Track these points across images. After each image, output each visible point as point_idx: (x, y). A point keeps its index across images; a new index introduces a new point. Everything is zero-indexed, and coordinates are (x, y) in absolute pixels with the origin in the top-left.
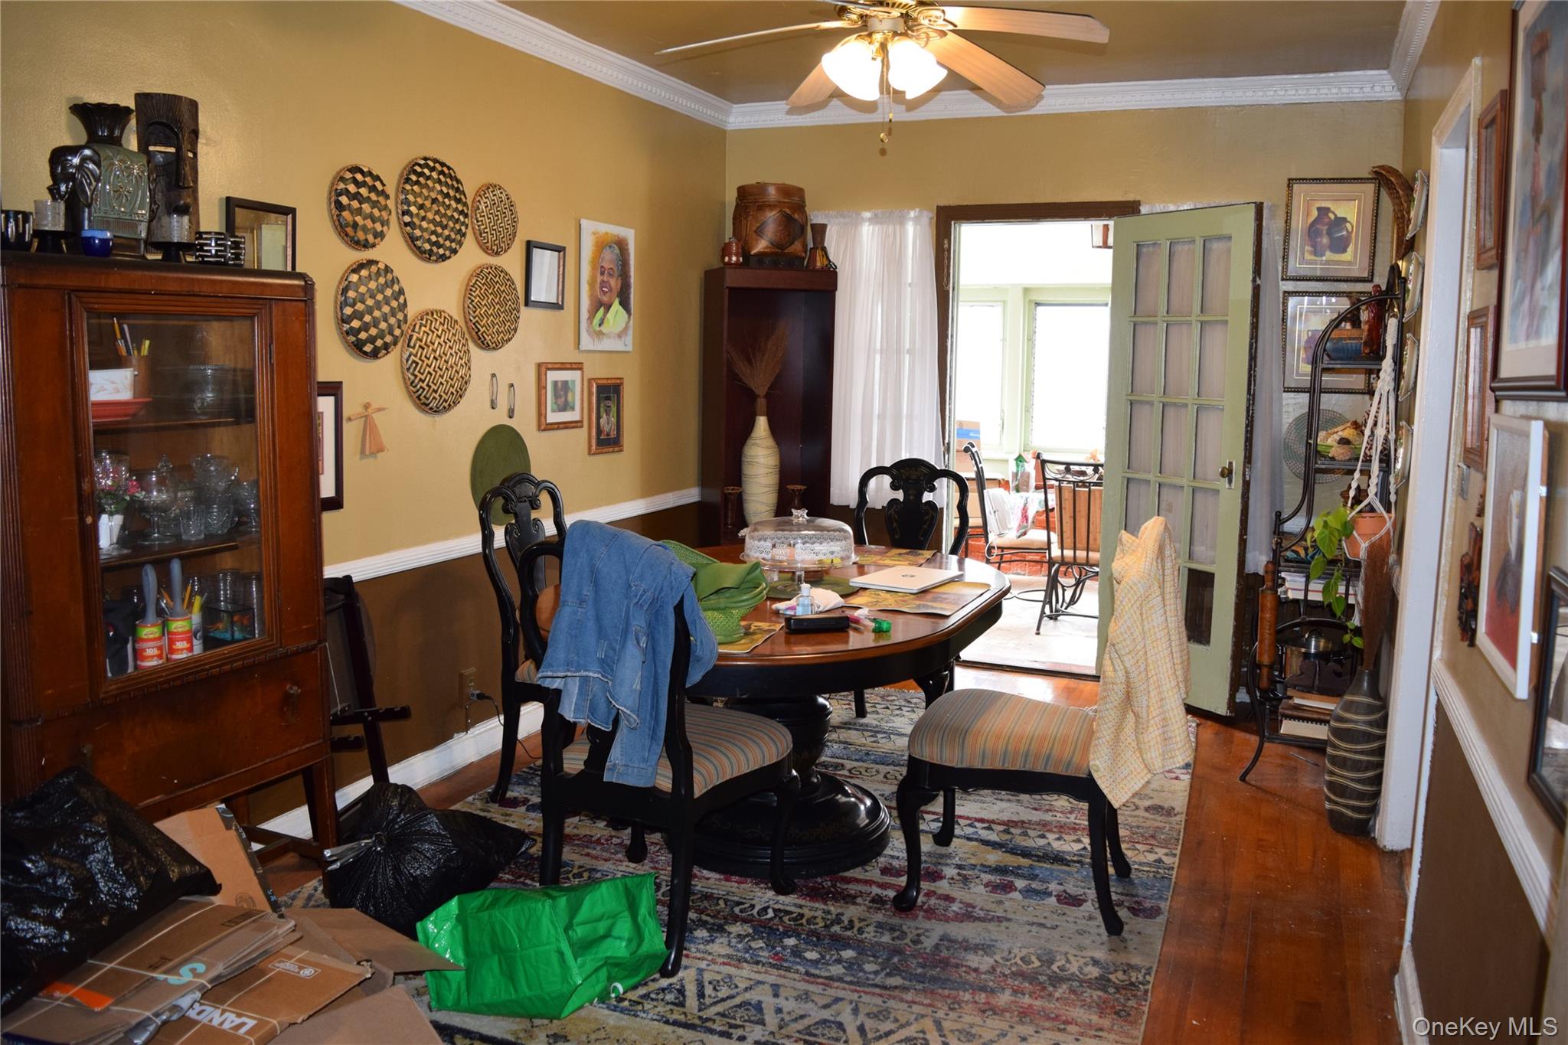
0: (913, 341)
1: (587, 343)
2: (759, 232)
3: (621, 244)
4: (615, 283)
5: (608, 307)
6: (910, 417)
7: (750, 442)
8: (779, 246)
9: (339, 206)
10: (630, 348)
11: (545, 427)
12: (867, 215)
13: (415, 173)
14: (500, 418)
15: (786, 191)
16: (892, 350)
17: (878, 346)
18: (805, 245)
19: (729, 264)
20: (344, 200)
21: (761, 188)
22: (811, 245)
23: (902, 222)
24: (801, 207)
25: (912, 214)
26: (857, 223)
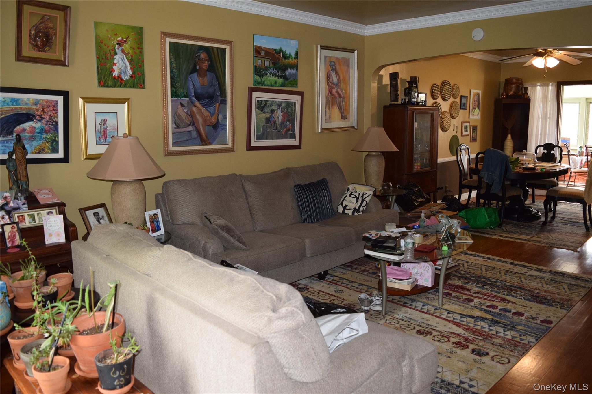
0: (550, 116)
1: (471, 117)
2: (511, 90)
3: (478, 94)
4: (477, 103)
5: (475, 109)
6: (549, 135)
7: (506, 140)
8: (516, 93)
9: (433, 92)
10: (479, 118)
11: (462, 135)
12: (539, 84)
13: (443, 83)
14: (455, 133)
15: (517, 79)
16: (544, 117)
17: (541, 117)
18: (522, 92)
19: (503, 98)
20: (434, 90)
21: (512, 79)
22: (524, 92)
23: (548, 86)
24: (521, 84)
25: (551, 84)
26: (535, 86)
